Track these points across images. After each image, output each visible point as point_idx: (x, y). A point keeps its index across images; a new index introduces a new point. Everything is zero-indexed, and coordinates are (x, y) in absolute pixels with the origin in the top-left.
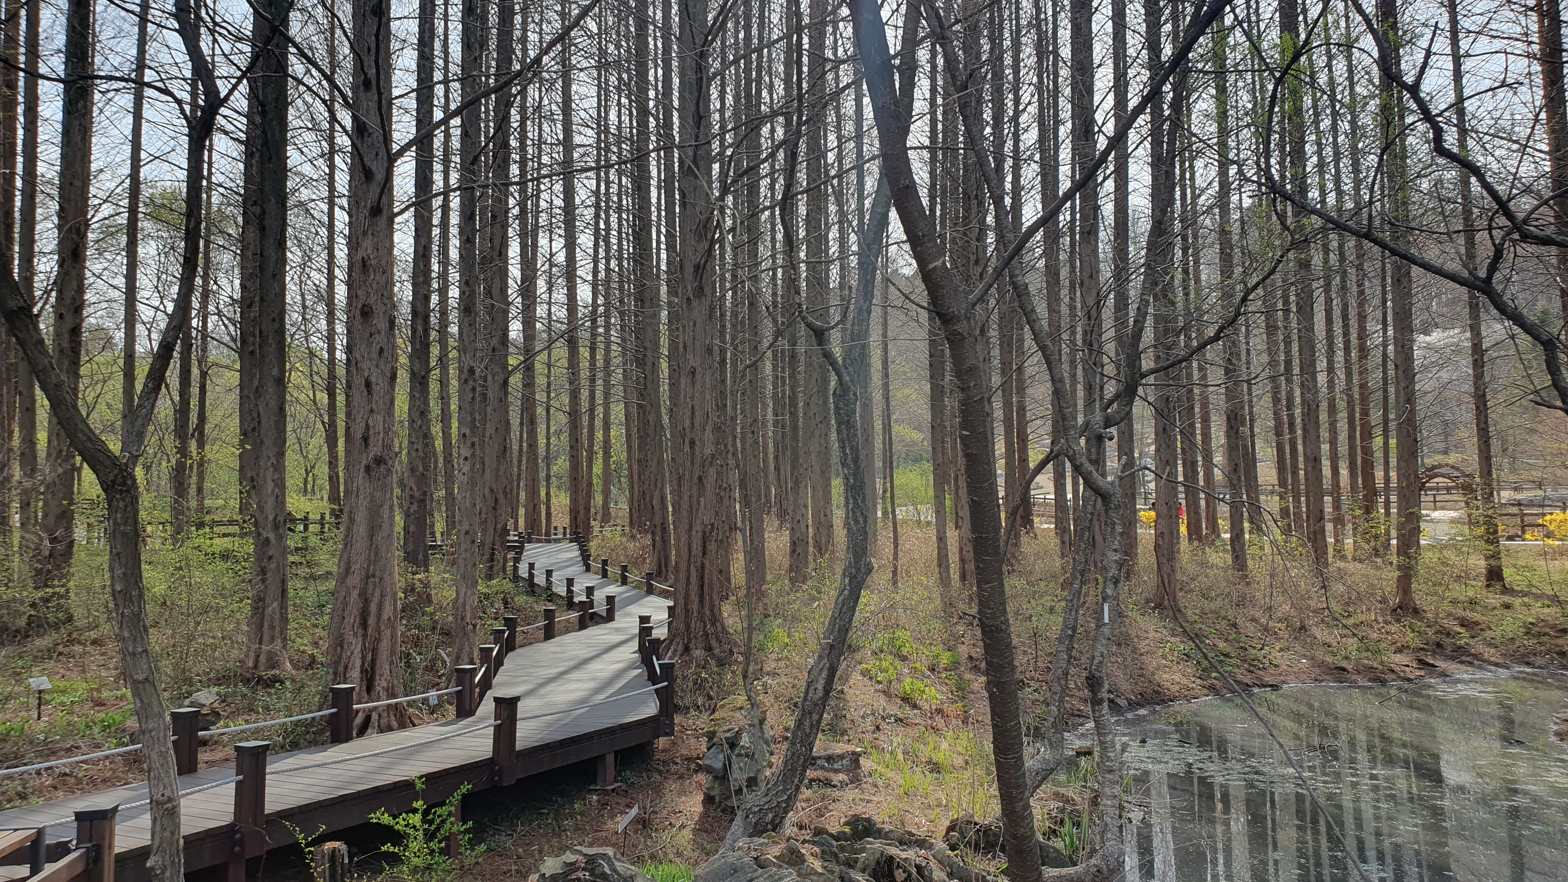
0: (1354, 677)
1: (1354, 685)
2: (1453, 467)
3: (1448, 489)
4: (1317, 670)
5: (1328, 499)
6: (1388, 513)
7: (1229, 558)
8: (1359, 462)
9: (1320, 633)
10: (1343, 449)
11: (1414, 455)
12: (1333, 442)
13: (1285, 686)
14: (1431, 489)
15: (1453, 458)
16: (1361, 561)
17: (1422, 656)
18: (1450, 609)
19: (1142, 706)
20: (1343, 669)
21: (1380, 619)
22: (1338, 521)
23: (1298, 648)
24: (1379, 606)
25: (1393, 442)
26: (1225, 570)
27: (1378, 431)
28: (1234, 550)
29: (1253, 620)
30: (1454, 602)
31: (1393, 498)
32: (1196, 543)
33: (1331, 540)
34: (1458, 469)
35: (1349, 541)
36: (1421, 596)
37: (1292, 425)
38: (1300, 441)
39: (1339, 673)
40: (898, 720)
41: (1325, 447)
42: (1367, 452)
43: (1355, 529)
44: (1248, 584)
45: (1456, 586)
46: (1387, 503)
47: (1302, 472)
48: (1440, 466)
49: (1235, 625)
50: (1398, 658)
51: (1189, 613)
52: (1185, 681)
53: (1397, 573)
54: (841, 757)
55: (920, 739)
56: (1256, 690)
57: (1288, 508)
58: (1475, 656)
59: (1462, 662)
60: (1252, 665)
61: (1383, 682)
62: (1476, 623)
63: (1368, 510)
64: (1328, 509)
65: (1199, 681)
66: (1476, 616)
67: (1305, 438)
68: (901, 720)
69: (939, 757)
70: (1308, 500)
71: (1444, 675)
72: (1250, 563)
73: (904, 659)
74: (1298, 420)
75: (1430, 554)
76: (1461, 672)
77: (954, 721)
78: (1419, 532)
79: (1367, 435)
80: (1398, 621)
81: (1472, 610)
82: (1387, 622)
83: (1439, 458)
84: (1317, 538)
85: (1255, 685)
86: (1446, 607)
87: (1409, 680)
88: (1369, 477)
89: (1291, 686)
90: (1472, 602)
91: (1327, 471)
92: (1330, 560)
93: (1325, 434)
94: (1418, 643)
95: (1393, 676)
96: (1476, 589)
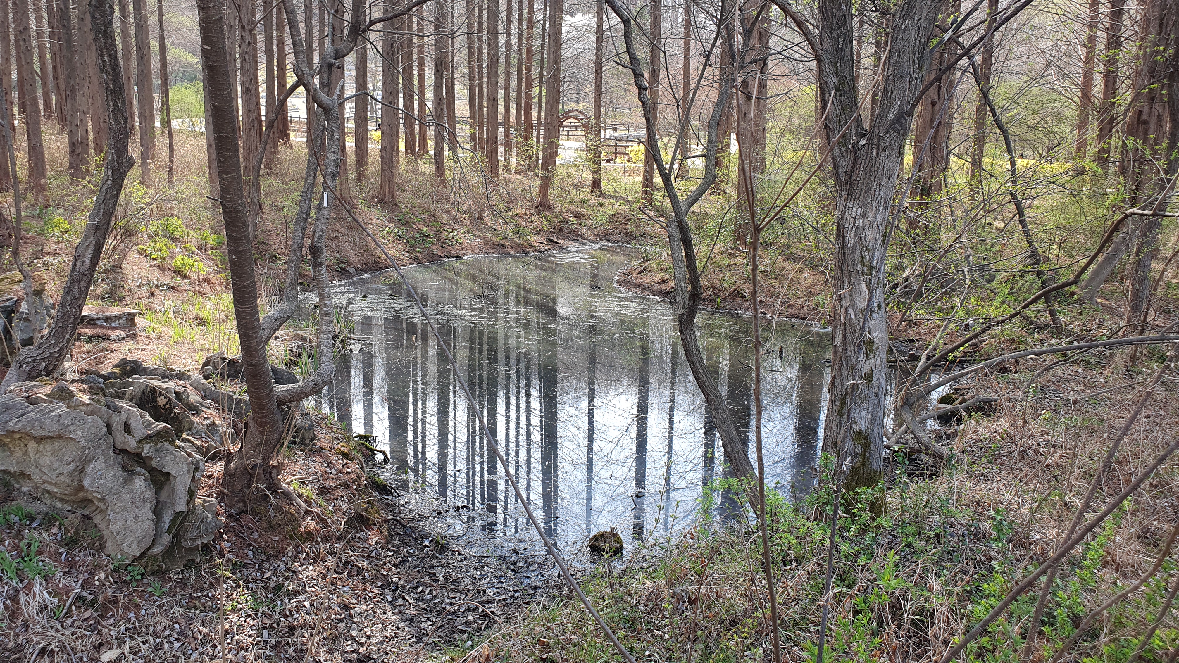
0: (509, 250)
1: (508, 255)
2: (580, 112)
3: (577, 127)
4: (486, 246)
5: (501, 129)
6: (538, 142)
7: (433, 167)
8: (523, 105)
9: (489, 221)
10: (513, 94)
11: (557, 101)
12: (507, 89)
13: (465, 257)
14: (567, 126)
15: (581, 106)
16: (519, 174)
17: (550, 236)
18: (569, 206)
19: (365, 272)
20: (503, 245)
21: (528, 213)
22: (508, 145)
23: (475, 231)
24: (528, 204)
25: (544, 91)
26: (430, 176)
27: (537, 82)
28: (436, 162)
29: (447, 212)
30: (572, 202)
31: (542, 132)
32: (410, 156)
33: (501, 158)
34: (583, 114)
35: (513, 161)
36: (554, 196)
37: (480, 72)
38: (485, 86)
39: (499, 248)
40: (171, 288)
41: (501, 92)
42: (529, 97)
43: (517, 151)
44: (445, 187)
45: (573, 191)
46: (538, 134)
47: (485, 109)
48: (573, 111)
49: (434, 216)
50: (534, 238)
51: (403, 207)
52: (397, 254)
53: (539, 183)
54: (118, 317)
55: (190, 301)
56: (446, 260)
57: (475, 134)
58: (580, 236)
59: (572, 240)
60: (445, 243)
61: (526, 253)
62: (583, 216)
63: (526, 139)
64: (501, 137)
65: (407, 254)
66: (583, 211)
67: (488, 83)
68: (173, 288)
69: (204, 314)
70: (488, 129)
71: (562, 248)
72: (447, 172)
73: (176, 240)
74: (485, 71)
75: (561, 170)
76: (572, 246)
77: (218, 288)
78: (557, 155)
79: (529, 85)
80: (539, 214)
81: (582, 207)
82: (532, 215)
83: (573, 105)
84: (492, 157)
85: (445, 256)
86: (567, 204)
87: (541, 252)
88: (528, 115)
89: (469, 257)
90: (582, 202)
91: (501, 109)
92: (500, 173)
93: (501, 82)
94: (549, 228)
95: (532, 250)
96: (585, 194)
